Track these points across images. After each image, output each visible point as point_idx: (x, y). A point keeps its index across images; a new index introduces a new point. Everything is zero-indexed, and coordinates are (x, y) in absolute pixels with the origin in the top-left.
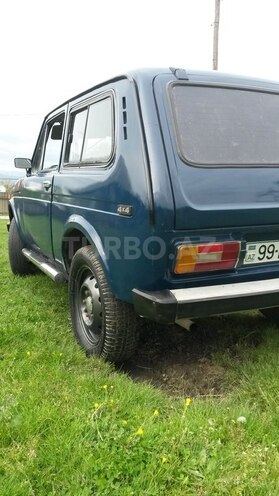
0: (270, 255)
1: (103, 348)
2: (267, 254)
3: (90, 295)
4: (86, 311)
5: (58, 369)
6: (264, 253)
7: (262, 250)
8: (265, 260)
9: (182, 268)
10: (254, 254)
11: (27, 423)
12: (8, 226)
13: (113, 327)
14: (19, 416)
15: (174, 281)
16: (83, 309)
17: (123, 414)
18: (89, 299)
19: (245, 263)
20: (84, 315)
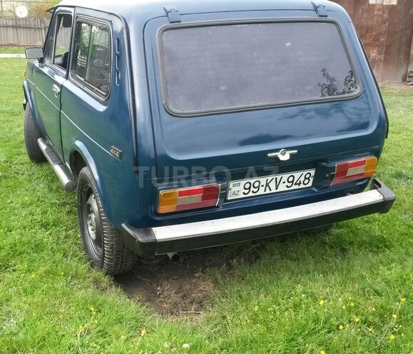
0: (256, 190)
1: (103, 264)
2: (252, 189)
3: (93, 212)
4: (91, 225)
5: (60, 284)
6: (250, 188)
7: (247, 186)
8: (251, 194)
9: (163, 209)
10: (238, 190)
11: (29, 337)
12: (25, 105)
13: (110, 248)
14: (24, 331)
15: (158, 219)
16: (89, 222)
17: (103, 334)
18: (93, 216)
19: (229, 198)
20: (90, 228)
